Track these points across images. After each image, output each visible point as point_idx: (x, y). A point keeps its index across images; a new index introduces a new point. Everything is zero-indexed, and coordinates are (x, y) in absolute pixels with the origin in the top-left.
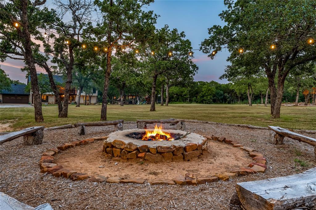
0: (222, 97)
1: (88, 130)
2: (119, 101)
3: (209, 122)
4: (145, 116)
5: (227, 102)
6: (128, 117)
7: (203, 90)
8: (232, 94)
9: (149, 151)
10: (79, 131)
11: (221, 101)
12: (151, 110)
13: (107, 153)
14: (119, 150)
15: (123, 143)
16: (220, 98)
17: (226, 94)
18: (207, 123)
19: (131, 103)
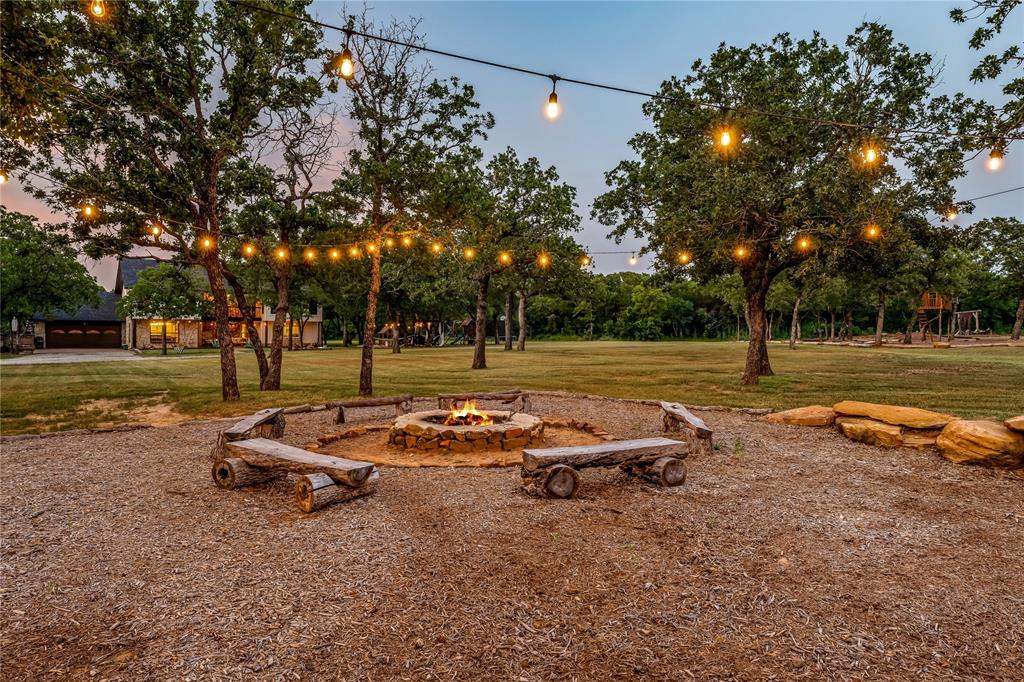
0: (691, 318)
1: (349, 414)
2: (385, 337)
3: (590, 396)
4: (459, 384)
5: (704, 334)
6: (418, 386)
7: (633, 300)
8: (718, 310)
9: (455, 438)
10: (335, 416)
11: (687, 331)
12: (475, 367)
13: (396, 444)
14: (415, 438)
15: (420, 429)
16: (683, 322)
17: (701, 309)
18: (585, 397)
19: (419, 341)
